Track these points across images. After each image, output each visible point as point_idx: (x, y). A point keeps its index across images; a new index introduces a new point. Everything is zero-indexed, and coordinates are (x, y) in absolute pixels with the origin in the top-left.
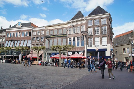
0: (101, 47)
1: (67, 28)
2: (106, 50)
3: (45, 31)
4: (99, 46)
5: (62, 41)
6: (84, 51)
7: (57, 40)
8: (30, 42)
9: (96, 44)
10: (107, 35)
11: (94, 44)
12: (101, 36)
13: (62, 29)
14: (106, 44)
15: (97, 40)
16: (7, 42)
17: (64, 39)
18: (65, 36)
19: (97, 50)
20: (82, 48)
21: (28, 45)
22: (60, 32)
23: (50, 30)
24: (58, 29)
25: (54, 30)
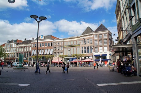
0: (104, 53)
1: (80, 40)
2: (107, 55)
3: (64, 42)
4: (102, 52)
5: (77, 50)
6: (92, 56)
7: (73, 49)
8: (52, 50)
9: (100, 52)
10: (107, 45)
11: (99, 51)
12: (103, 46)
13: (76, 40)
14: (107, 51)
15: (101, 48)
16: (33, 51)
17: (78, 48)
18: (79, 46)
19: (101, 55)
20: (91, 54)
21: (51, 53)
22: (75, 43)
23: (67, 42)
24: (73, 41)
25: (70, 41)
